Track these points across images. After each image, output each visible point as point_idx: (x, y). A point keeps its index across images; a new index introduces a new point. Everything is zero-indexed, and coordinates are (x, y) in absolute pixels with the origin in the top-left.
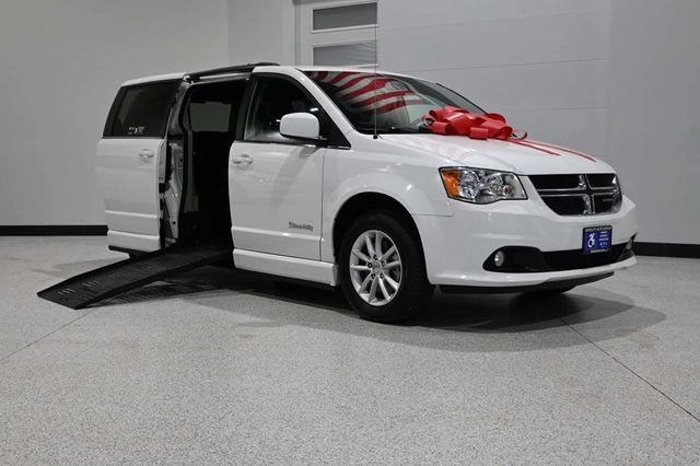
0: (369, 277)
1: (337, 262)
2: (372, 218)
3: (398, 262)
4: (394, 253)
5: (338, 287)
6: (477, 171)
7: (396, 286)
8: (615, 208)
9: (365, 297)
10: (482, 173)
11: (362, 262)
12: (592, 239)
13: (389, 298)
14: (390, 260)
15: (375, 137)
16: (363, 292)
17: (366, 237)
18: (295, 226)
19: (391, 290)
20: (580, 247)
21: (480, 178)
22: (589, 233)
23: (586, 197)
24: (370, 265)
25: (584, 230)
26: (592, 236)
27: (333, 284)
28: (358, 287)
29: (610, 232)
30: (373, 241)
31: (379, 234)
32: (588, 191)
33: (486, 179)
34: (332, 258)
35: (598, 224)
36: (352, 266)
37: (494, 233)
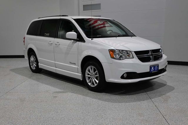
0: (90, 79)
1: (82, 74)
2: (91, 63)
3: (98, 75)
4: (97, 73)
5: (82, 81)
6: (119, 50)
7: (97, 82)
8: (160, 59)
9: (89, 84)
10: (121, 51)
11: (89, 75)
12: (153, 69)
13: (96, 85)
14: (96, 74)
15: (92, 39)
16: (89, 83)
17: (89, 67)
18: (71, 63)
19: (96, 83)
20: (149, 71)
21: (120, 52)
22: (152, 67)
23: (151, 57)
24: (91, 75)
25: (150, 66)
26: (153, 68)
27: (81, 80)
28: (88, 81)
29: (158, 66)
30: (91, 69)
31: (93, 67)
32: (152, 55)
33: (122, 52)
34: (81, 73)
35: (154, 64)
36: (86, 75)
37: (124, 68)
